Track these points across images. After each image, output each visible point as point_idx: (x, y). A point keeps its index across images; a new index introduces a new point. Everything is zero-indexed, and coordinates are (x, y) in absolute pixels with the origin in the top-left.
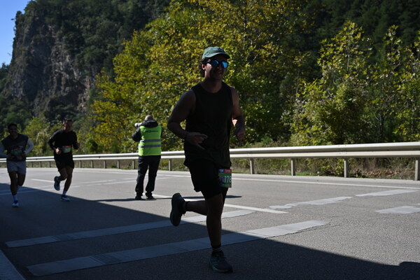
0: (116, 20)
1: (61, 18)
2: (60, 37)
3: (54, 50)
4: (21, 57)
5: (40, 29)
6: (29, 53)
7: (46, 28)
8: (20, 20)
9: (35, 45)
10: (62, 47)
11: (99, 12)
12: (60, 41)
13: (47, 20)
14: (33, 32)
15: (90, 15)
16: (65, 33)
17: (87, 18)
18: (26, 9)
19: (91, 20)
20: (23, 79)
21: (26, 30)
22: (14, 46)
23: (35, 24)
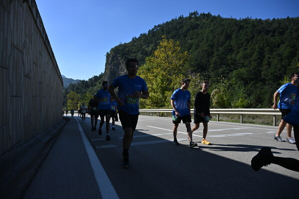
0: (144, 55)
1: (123, 54)
2: (123, 62)
3: (120, 67)
4: (108, 70)
5: (115, 59)
6: (111, 69)
7: (118, 59)
8: (108, 55)
9: (113, 65)
10: (123, 66)
11: (138, 52)
12: (123, 63)
13: (118, 55)
14: (113, 60)
15: (134, 53)
16: (124, 60)
17: (133, 54)
18: (110, 51)
19: (135, 55)
20: (108, 79)
21: (110, 60)
22: (106, 66)
23: (113, 57)
